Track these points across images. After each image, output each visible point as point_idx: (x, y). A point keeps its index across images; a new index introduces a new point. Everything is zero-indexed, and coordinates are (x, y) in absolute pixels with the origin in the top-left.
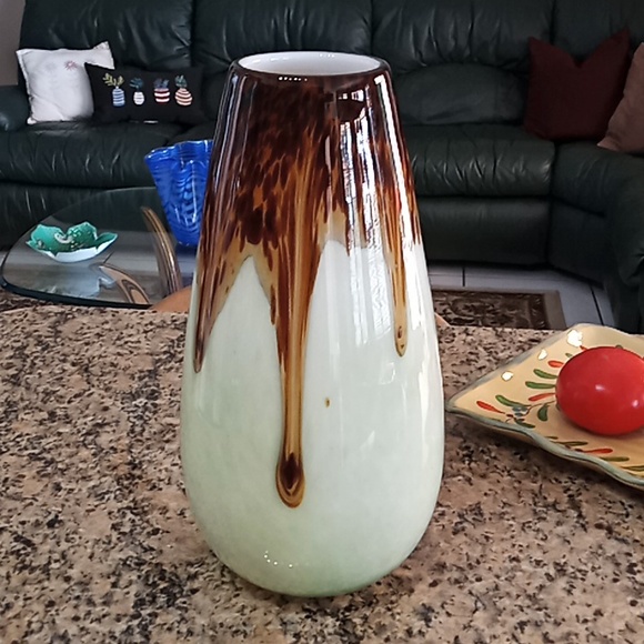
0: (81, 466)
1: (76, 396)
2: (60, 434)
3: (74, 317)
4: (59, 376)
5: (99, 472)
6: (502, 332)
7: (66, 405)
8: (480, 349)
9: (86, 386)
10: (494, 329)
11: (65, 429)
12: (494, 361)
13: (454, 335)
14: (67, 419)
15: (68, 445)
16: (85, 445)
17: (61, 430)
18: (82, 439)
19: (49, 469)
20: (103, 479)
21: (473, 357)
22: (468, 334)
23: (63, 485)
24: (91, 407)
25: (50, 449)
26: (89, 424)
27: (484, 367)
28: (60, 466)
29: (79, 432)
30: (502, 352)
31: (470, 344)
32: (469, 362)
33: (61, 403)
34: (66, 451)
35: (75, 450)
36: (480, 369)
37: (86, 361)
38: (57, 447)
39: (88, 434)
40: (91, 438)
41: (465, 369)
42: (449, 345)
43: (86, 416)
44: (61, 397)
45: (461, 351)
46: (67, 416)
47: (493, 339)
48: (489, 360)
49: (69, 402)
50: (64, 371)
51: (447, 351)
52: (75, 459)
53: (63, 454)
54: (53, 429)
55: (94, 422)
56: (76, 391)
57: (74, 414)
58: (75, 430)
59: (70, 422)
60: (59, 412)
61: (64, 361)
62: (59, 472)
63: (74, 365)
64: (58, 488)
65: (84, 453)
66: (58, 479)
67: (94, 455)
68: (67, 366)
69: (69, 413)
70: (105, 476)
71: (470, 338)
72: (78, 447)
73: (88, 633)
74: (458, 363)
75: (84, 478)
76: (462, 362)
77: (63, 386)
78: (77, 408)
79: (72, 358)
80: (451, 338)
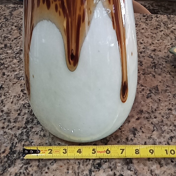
0: (13, 66)
1: (15, 39)
2: (7, 53)
3: (18, 9)
4: (10, 31)
5: (19, 68)
6: (170, 17)
7: (11, 42)
8: (162, 23)
9: (19, 35)
10: (167, 16)
11: (9, 52)
12: (167, 28)
13: (152, 18)
14: (11, 47)
15: (10, 58)
16: (16, 58)
17: (8, 52)
18: (15, 55)
19: (2, 66)
20: (21, 71)
21: (159, 26)
22: (157, 18)
23: (6, 73)
24: (19, 43)
25: (3, 59)
26: (18, 49)
27: (163, 30)
28: (6, 66)
29: (14, 53)
30: (170, 24)
31: (158, 21)
32: (157, 28)
33: (9, 41)
34: (9, 60)
35: (12, 59)
36: (161, 31)
37: (20, 26)
38: (6, 58)
39: (17, 53)
40: (18, 55)
41: (155, 31)
42: (150, 22)
43: (17, 47)
44: (10, 39)
45: (154, 24)
46: (11, 46)
47: (166, 20)
48: (164, 28)
49: (12, 41)
50: (12, 29)
51: (149, 24)
52: (11, 63)
53: (8, 61)
54: (5, 51)
55: (20, 49)
56: (15, 37)
57: (13, 45)
58: (13, 52)
59: (11, 49)
60: (8, 45)
61: (12, 25)
62: (5, 68)
63: (16, 27)
64: (4, 74)
65: (15, 61)
66: (4, 71)
67: (19, 62)
68: (13, 27)
69: (12, 45)
70: (21, 70)
71: (158, 19)
72: (13, 59)
73: (7, 134)
74: (153, 29)
75: (13, 71)
76: (155, 28)
77: (11, 35)
78: (15, 43)
79: (15, 24)
80: (151, 19)
